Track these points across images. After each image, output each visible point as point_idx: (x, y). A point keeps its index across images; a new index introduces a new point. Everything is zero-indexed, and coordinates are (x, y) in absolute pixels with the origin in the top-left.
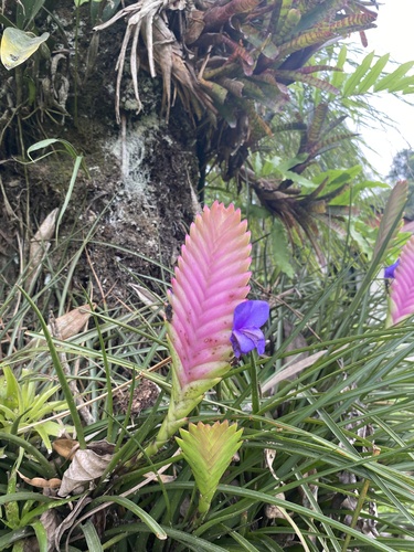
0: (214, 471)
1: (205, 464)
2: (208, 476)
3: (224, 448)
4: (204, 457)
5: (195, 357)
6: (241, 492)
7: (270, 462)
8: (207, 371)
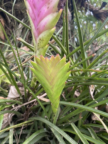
0: (55, 89)
1: (49, 84)
2: (52, 93)
3: (59, 75)
4: (47, 79)
5: (39, 15)
6: (76, 105)
7: (92, 93)
8: (46, 23)
